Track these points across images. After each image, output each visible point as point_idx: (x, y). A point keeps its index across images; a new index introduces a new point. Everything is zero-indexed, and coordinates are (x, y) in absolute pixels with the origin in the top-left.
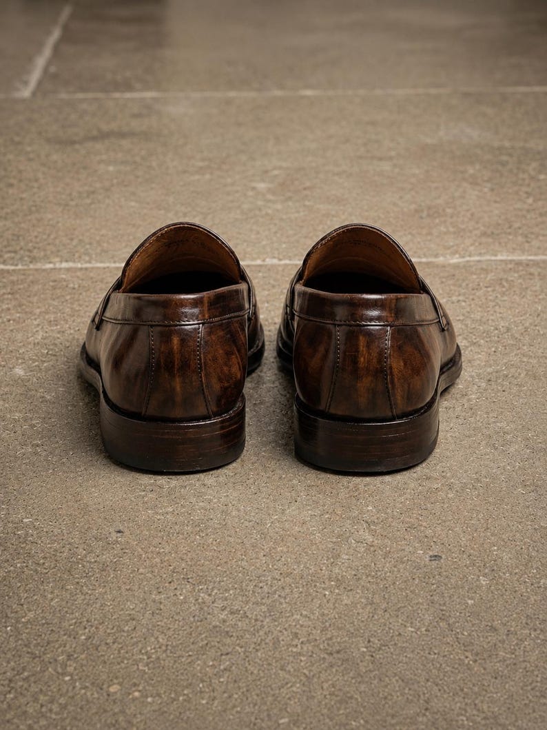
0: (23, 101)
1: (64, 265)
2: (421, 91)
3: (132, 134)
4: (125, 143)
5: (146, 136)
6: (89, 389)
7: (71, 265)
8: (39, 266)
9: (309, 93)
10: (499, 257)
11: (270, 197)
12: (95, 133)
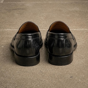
0: (2, 3)
1: (9, 30)
2: (69, 2)
3: (20, 9)
4: (19, 10)
5: (23, 9)
6: (12, 51)
7: (10, 30)
8: (5, 30)
9: (50, 2)
10: (82, 29)
11: (44, 20)
12: (14, 9)
